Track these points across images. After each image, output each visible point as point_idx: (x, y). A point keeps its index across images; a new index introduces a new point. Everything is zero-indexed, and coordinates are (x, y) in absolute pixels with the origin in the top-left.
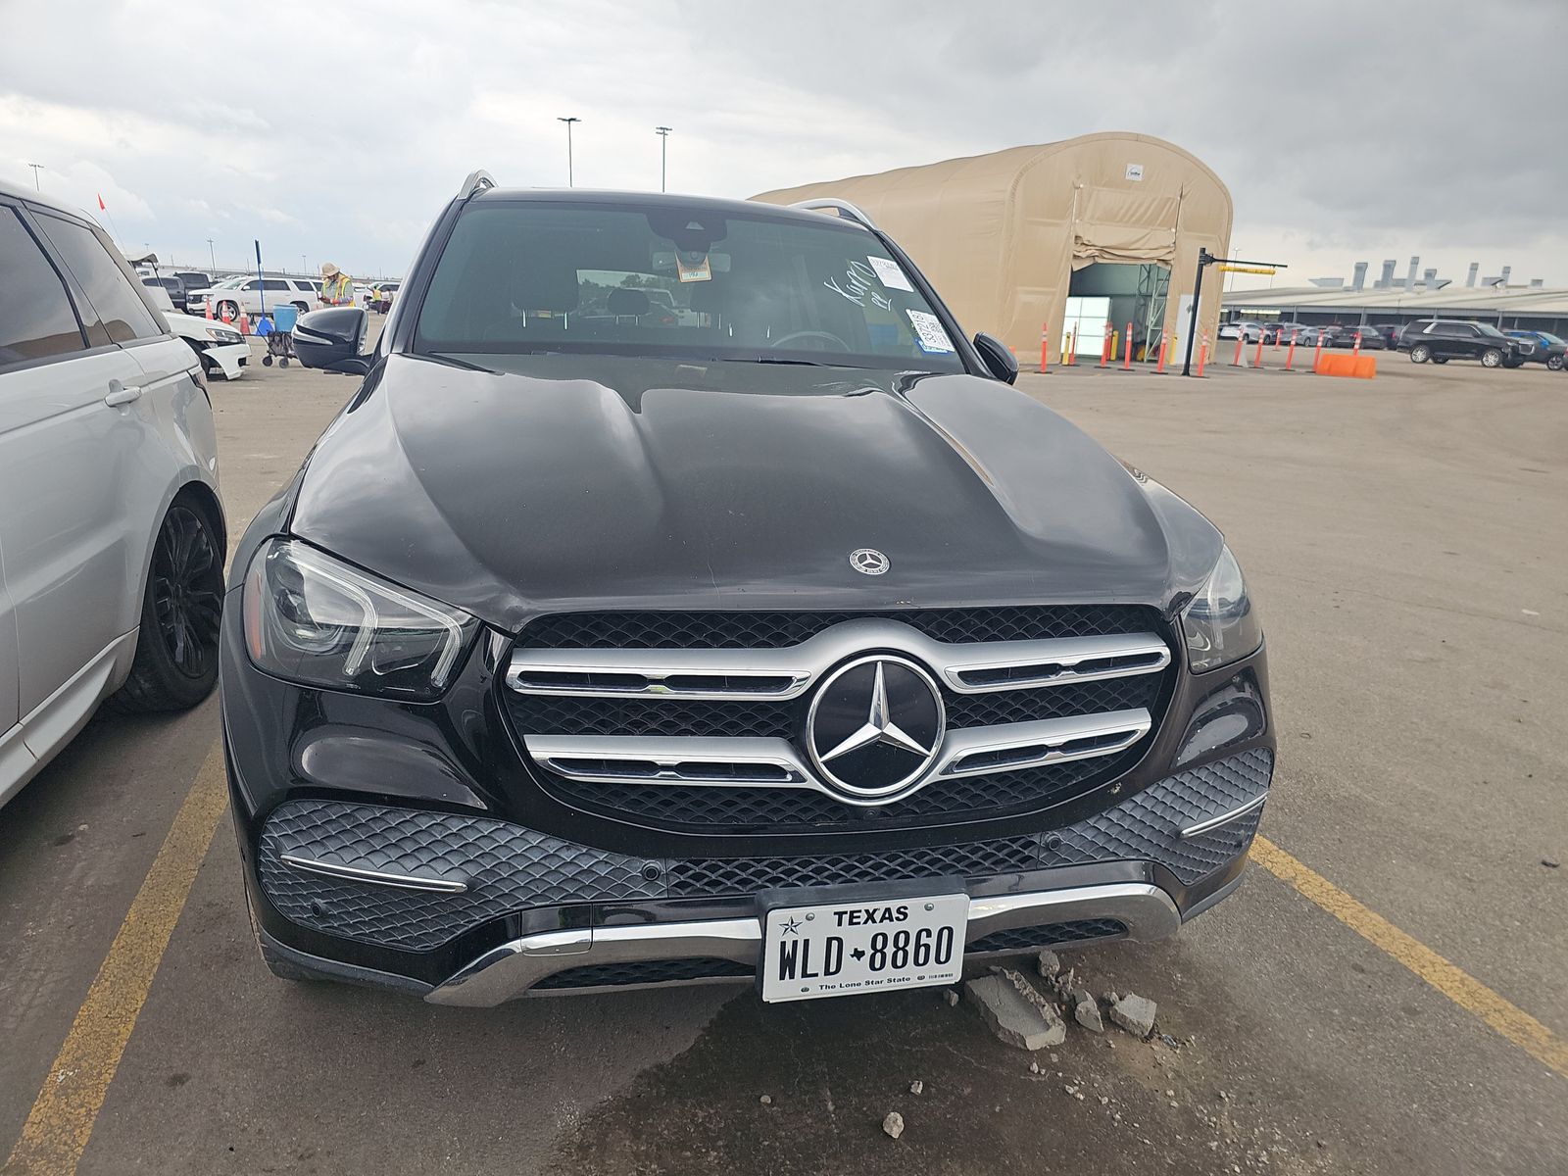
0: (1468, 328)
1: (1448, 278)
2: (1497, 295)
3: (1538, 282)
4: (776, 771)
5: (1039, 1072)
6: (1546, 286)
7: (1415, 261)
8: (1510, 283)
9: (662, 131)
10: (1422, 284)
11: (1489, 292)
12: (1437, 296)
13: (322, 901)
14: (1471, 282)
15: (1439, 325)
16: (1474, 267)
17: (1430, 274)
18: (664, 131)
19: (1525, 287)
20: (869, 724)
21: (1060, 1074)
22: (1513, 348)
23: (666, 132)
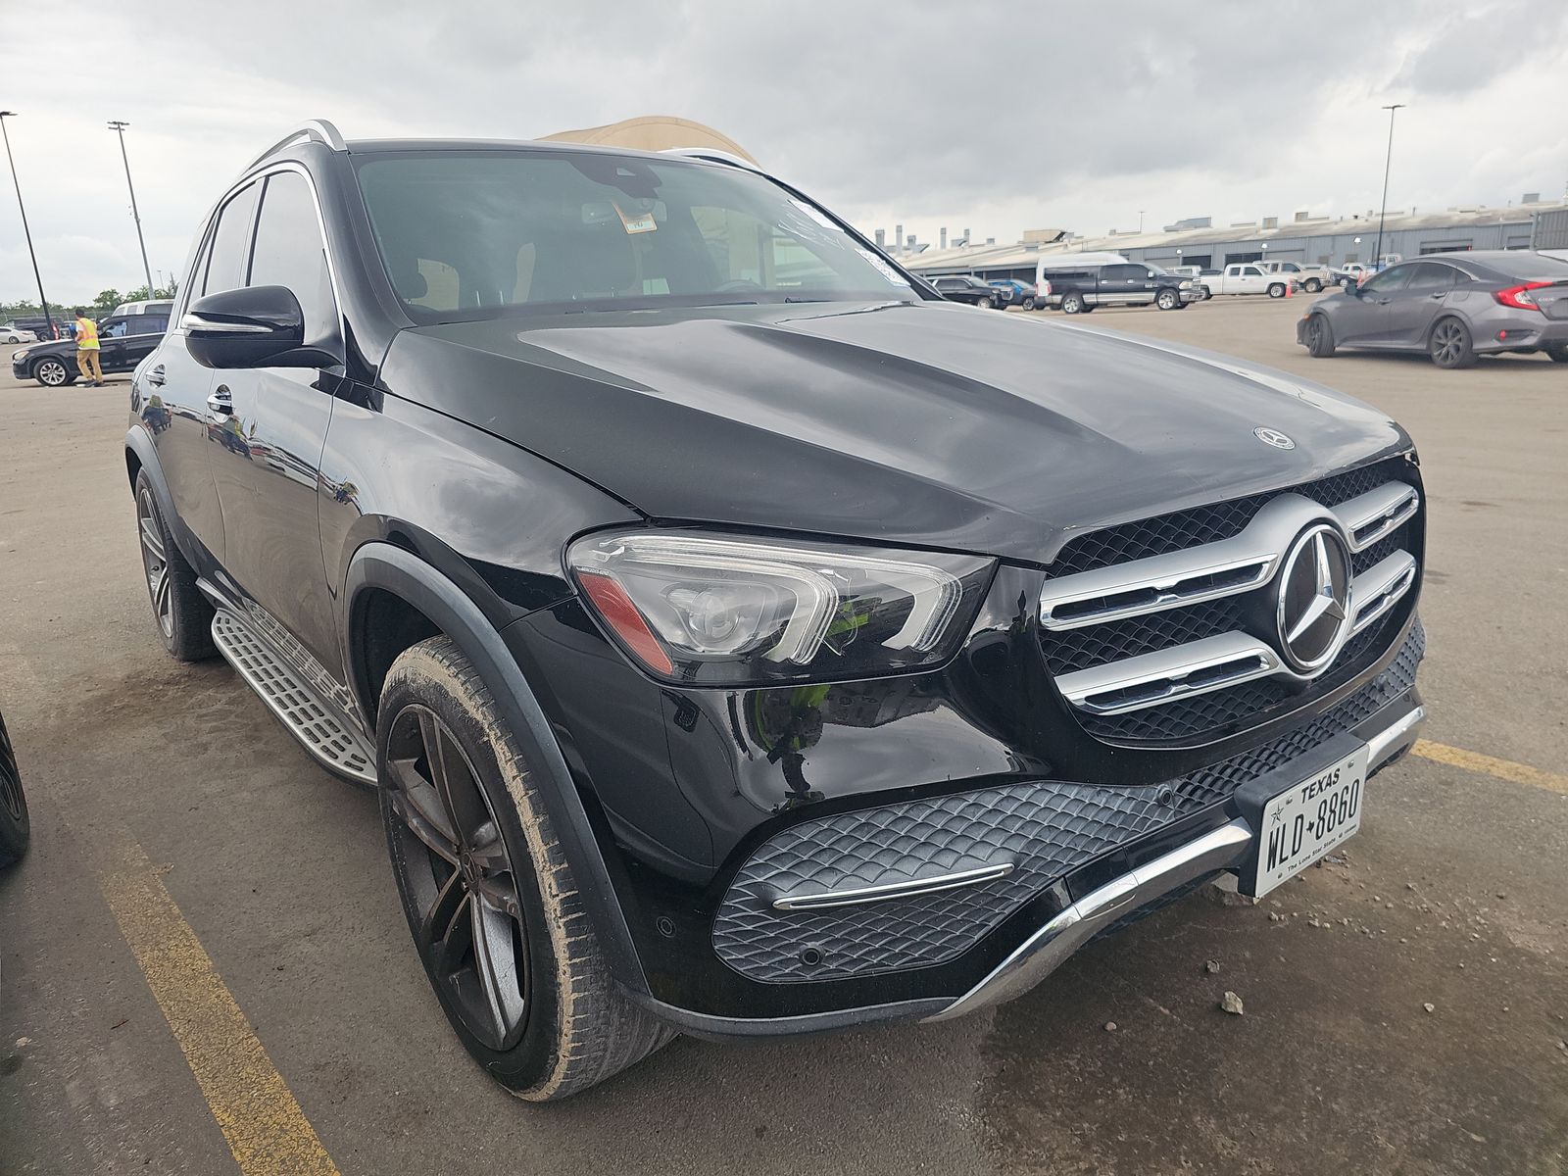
0: (962, 282)
1: (926, 242)
2: (964, 254)
3: (991, 241)
4: (1254, 662)
5: (1280, 919)
6: (998, 243)
7: (899, 229)
8: (971, 243)
9: (116, 126)
10: (907, 249)
11: (957, 252)
12: (920, 259)
13: (818, 943)
14: (943, 245)
15: (940, 281)
16: (943, 231)
17: (911, 240)
18: (118, 126)
19: (983, 245)
20: (1318, 596)
21: (1295, 914)
22: (998, 295)
23: (122, 127)
